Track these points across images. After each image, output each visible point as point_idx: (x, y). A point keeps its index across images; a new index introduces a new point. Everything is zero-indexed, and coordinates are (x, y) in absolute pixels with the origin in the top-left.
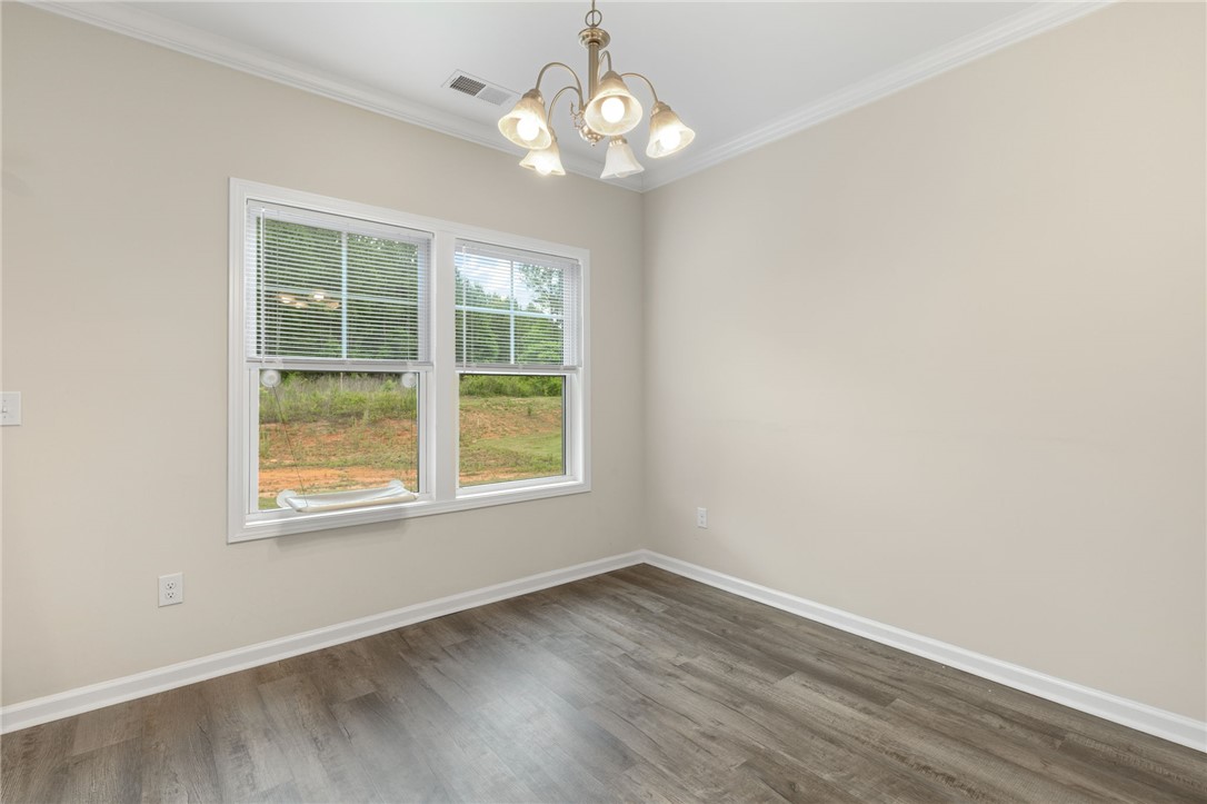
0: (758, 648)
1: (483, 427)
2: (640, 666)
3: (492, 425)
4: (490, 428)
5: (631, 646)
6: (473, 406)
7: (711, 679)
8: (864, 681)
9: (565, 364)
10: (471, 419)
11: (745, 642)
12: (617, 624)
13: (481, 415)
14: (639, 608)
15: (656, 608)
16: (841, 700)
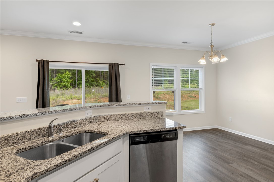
0: (242, 142)
1: (169, 99)
2: (217, 141)
3: (171, 98)
4: (170, 99)
5: (216, 139)
6: (165, 93)
7: (231, 144)
8: (264, 148)
9: (200, 88)
10: (165, 97)
11: (239, 141)
12: (213, 136)
13: (168, 95)
14: (216, 134)
15: (220, 135)
16: (257, 149)
